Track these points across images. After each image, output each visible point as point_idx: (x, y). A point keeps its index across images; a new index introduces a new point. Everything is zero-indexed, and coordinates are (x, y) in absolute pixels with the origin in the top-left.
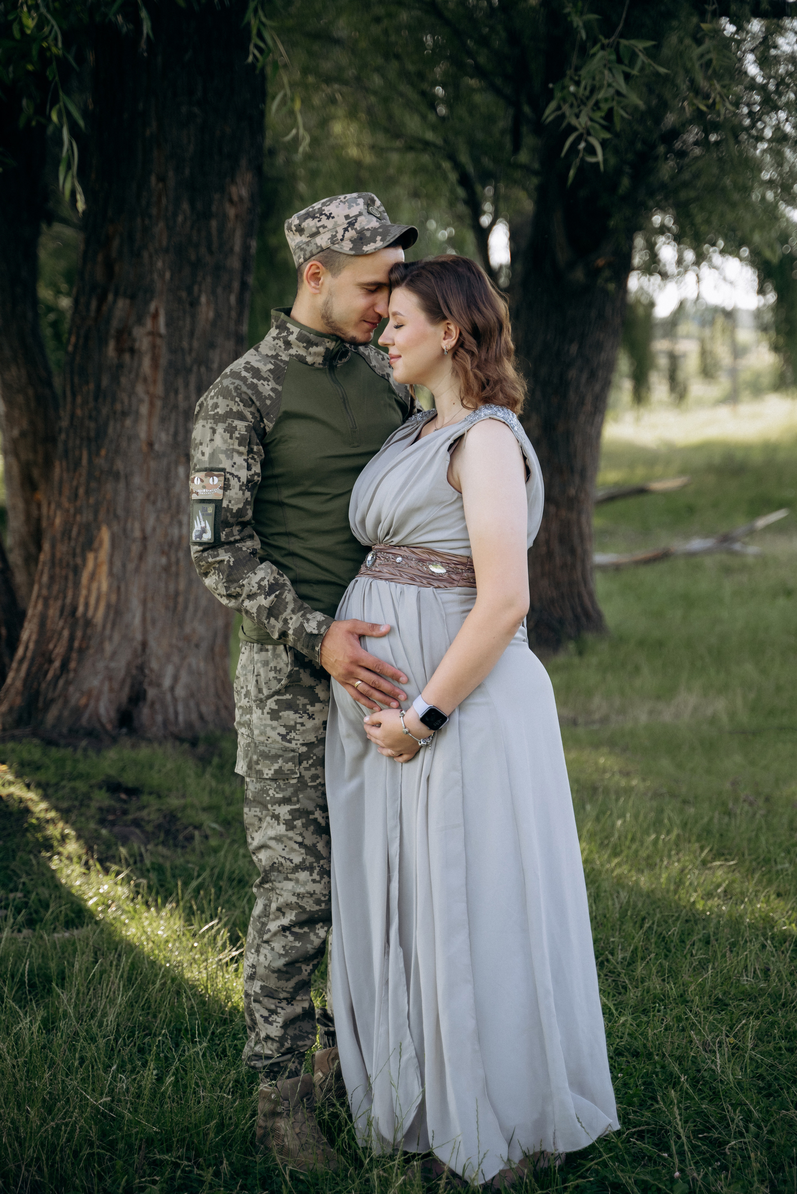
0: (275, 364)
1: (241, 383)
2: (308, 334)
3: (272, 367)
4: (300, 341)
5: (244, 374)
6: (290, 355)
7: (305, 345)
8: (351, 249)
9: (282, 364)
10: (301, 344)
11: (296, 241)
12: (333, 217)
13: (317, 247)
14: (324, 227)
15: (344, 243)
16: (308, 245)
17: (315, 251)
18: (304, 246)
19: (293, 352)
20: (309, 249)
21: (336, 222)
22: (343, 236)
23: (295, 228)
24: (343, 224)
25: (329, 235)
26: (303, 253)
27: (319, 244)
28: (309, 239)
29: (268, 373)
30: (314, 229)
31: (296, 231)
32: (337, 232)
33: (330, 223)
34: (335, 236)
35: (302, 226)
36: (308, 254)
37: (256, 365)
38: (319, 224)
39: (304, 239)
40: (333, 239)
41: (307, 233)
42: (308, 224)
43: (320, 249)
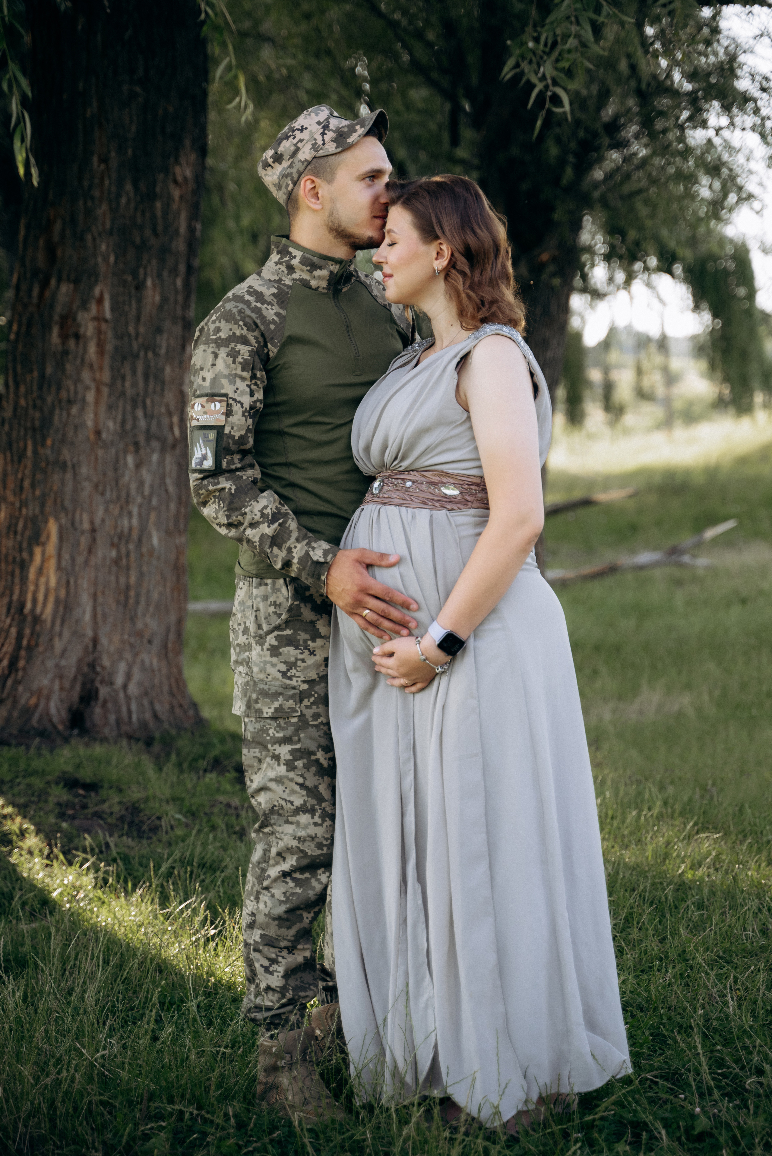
0: (278, 288)
1: (245, 307)
2: (311, 257)
3: (276, 291)
4: (303, 265)
5: (247, 297)
6: (293, 279)
7: (309, 268)
8: (336, 148)
9: (285, 288)
10: (305, 268)
11: (278, 173)
12: (306, 128)
13: (303, 162)
14: (301, 141)
15: (327, 146)
16: (293, 167)
17: (301, 167)
18: (289, 170)
19: (296, 276)
20: (294, 170)
21: (311, 131)
22: (323, 140)
23: (272, 160)
24: (318, 130)
25: (309, 146)
26: (289, 178)
27: (303, 160)
28: (291, 160)
29: (272, 297)
30: (293, 148)
31: (274, 162)
32: (315, 139)
33: (305, 135)
34: (316, 143)
35: (279, 152)
36: (295, 176)
37: (259, 289)
38: (295, 141)
39: (285, 164)
40: (315, 147)
41: (286, 157)
42: (284, 147)
43: (306, 163)
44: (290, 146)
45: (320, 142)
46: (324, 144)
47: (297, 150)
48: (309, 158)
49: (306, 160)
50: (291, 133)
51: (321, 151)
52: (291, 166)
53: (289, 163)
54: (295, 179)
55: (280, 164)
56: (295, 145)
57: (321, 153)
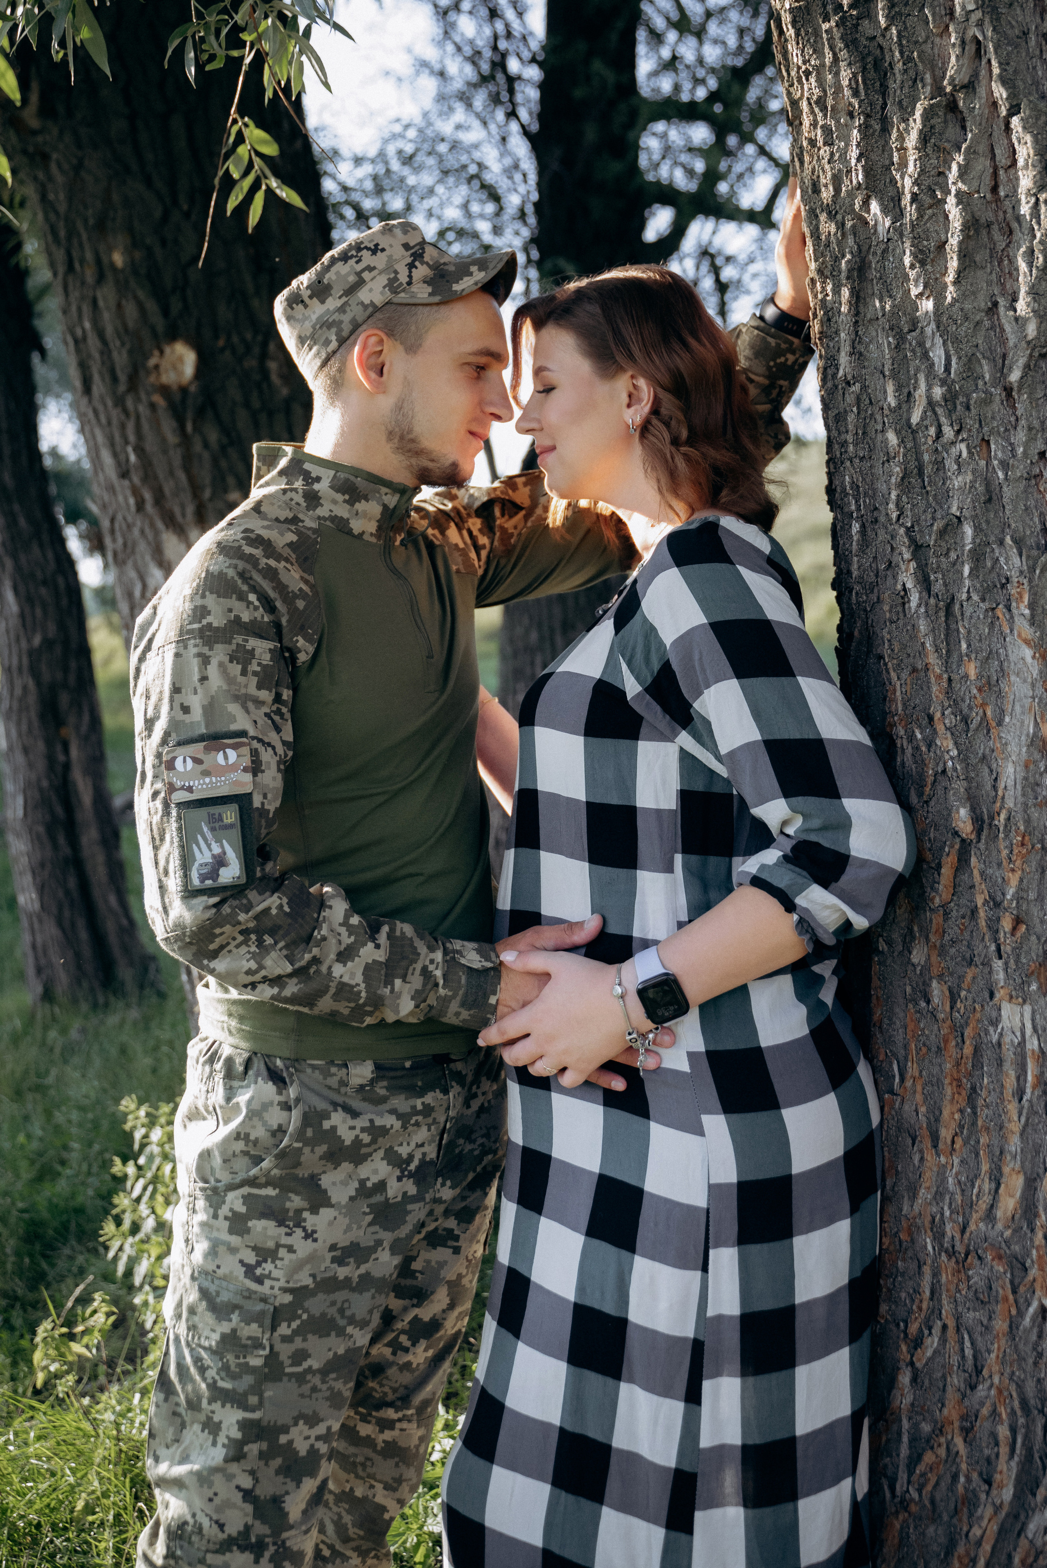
0: (298, 533)
1: (249, 567)
2: (352, 478)
3: (295, 538)
4: (337, 491)
5: (248, 550)
6: (319, 518)
7: (347, 497)
8: (430, 294)
9: (310, 533)
10: (340, 497)
11: (314, 317)
12: (383, 250)
13: (365, 307)
14: (370, 269)
15: (414, 288)
16: (344, 312)
17: (360, 316)
18: (336, 316)
19: (322, 512)
20: (346, 318)
21: (390, 257)
22: (410, 276)
23: (309, 292)
24: (403, 257)
25: (383, 280)
26: (334, 330)
27: (367, 302)
28: (344, 299)
29: (288, 550)
30: (352, 279)
31: (311, 297)
32: (396, 272)
33: (379, 260)
34: (396, 279)
35: (325, 281)
36: (347, 328)
37: (265, 534)
38: (359, 267)
39: (332, 303)
40: (393, 285)
41: (337, 291)
42: (338, 273)
43: (370, 309)
44: (348, 274)
45: (403, 278)
46: (409, 283)
47: (360, 283)
48: (379, 300)
49: (372, 303)
50: (354, 253)
51: (402, 295)
52: (342, 310)
53: (339, 303)
54: (345, 334)
55: (323, 302)
56: (359, 274)
57: (402, 297)
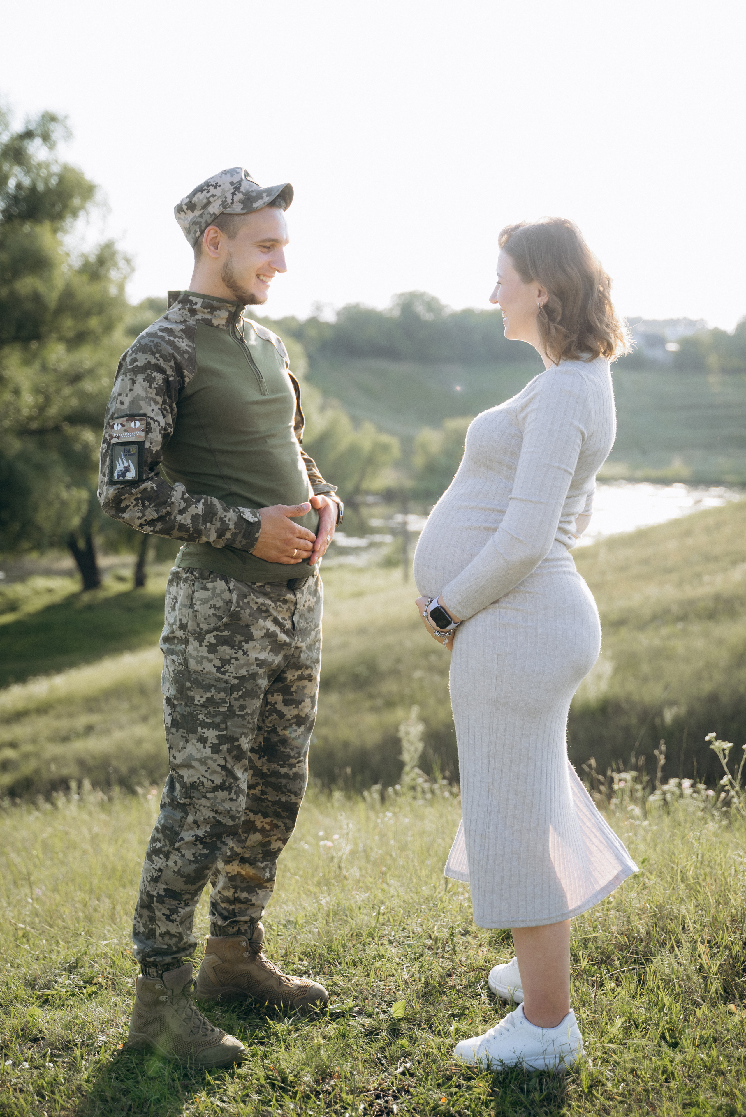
11: (189, 219)
12: (220, 186)
13: (211, 215)
14: (213, 196)
15: (234, 206)
18: (199, 219)
20: (203, 220)
21: (223, 190)
22: (233, 200)
24: (230, 189)
25: (219, 202)
27: (212, 213)
30: (205, 201)
32: (226, 198)
34: (226, 201)
36: (203, 225)
38: (208, 195)
39: (197, 213)
40: (224, 205)
45: (229, 201)
46: (232, 203)
47: (209, 203)
48: (217, 212)
49: (214, 214)
52: (201, 216)
53: (200, 213)
54: (203, 228)
55: (193, 212)
56: (208, 199)
57: (228, 210)
